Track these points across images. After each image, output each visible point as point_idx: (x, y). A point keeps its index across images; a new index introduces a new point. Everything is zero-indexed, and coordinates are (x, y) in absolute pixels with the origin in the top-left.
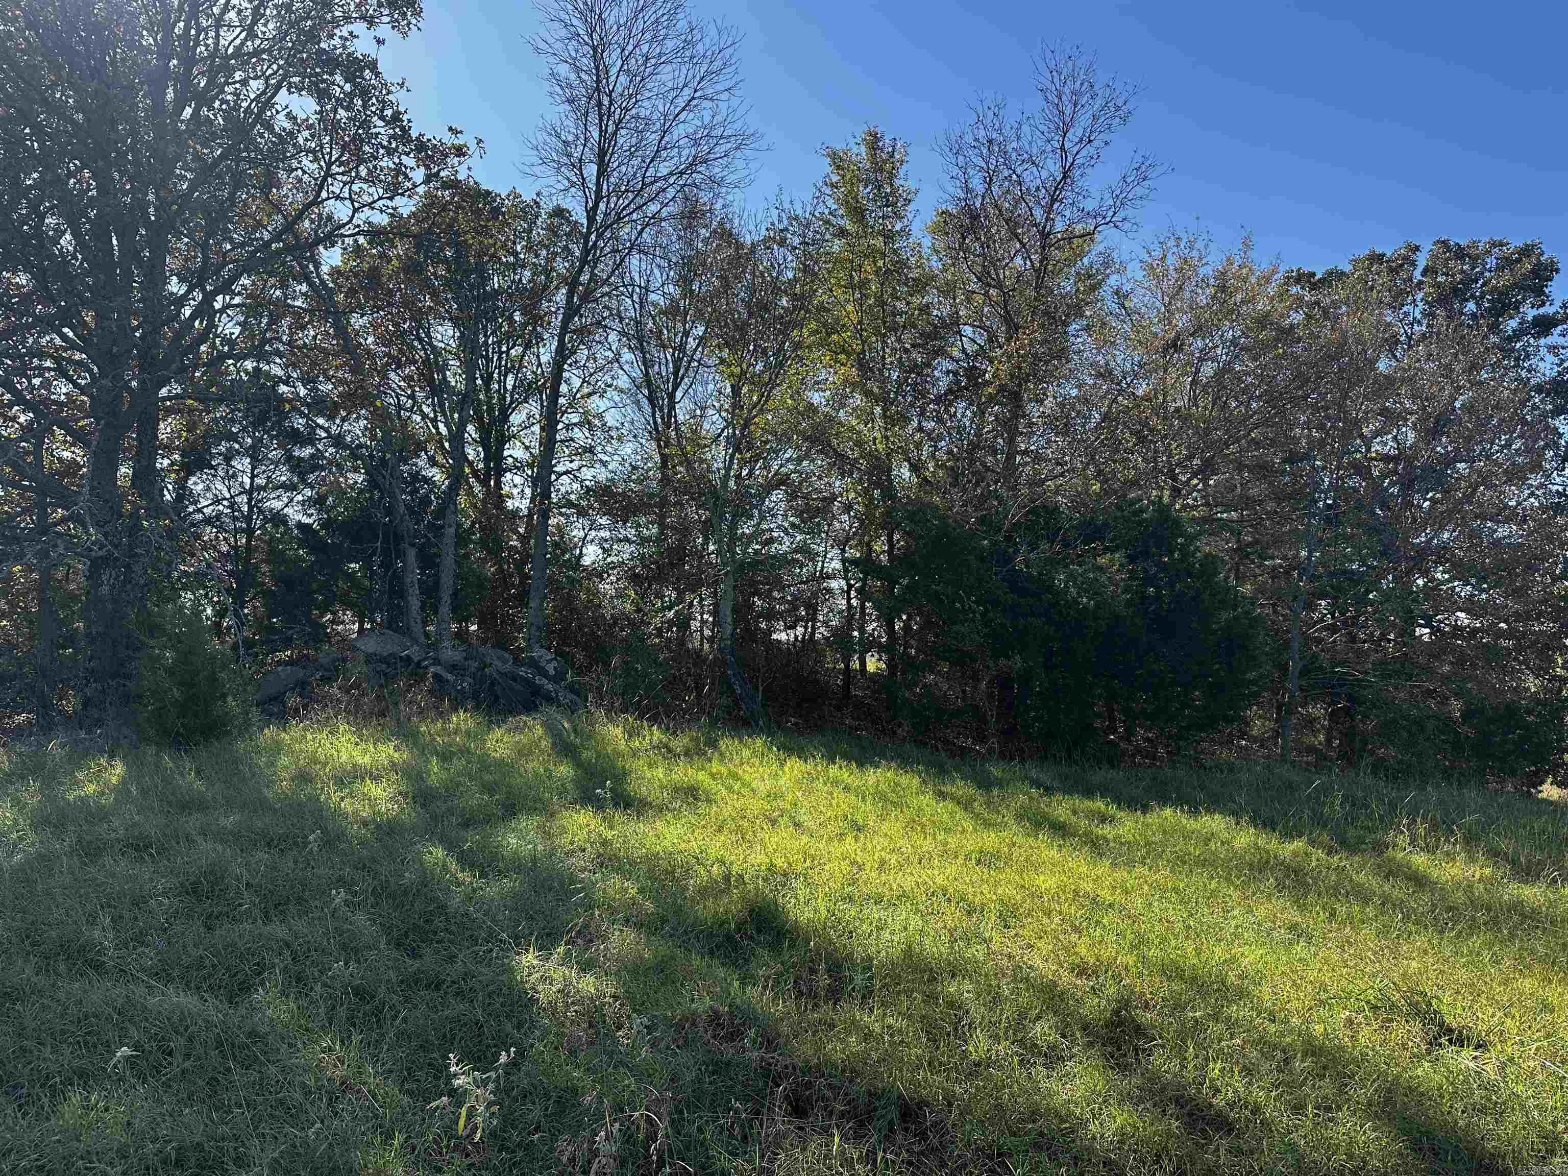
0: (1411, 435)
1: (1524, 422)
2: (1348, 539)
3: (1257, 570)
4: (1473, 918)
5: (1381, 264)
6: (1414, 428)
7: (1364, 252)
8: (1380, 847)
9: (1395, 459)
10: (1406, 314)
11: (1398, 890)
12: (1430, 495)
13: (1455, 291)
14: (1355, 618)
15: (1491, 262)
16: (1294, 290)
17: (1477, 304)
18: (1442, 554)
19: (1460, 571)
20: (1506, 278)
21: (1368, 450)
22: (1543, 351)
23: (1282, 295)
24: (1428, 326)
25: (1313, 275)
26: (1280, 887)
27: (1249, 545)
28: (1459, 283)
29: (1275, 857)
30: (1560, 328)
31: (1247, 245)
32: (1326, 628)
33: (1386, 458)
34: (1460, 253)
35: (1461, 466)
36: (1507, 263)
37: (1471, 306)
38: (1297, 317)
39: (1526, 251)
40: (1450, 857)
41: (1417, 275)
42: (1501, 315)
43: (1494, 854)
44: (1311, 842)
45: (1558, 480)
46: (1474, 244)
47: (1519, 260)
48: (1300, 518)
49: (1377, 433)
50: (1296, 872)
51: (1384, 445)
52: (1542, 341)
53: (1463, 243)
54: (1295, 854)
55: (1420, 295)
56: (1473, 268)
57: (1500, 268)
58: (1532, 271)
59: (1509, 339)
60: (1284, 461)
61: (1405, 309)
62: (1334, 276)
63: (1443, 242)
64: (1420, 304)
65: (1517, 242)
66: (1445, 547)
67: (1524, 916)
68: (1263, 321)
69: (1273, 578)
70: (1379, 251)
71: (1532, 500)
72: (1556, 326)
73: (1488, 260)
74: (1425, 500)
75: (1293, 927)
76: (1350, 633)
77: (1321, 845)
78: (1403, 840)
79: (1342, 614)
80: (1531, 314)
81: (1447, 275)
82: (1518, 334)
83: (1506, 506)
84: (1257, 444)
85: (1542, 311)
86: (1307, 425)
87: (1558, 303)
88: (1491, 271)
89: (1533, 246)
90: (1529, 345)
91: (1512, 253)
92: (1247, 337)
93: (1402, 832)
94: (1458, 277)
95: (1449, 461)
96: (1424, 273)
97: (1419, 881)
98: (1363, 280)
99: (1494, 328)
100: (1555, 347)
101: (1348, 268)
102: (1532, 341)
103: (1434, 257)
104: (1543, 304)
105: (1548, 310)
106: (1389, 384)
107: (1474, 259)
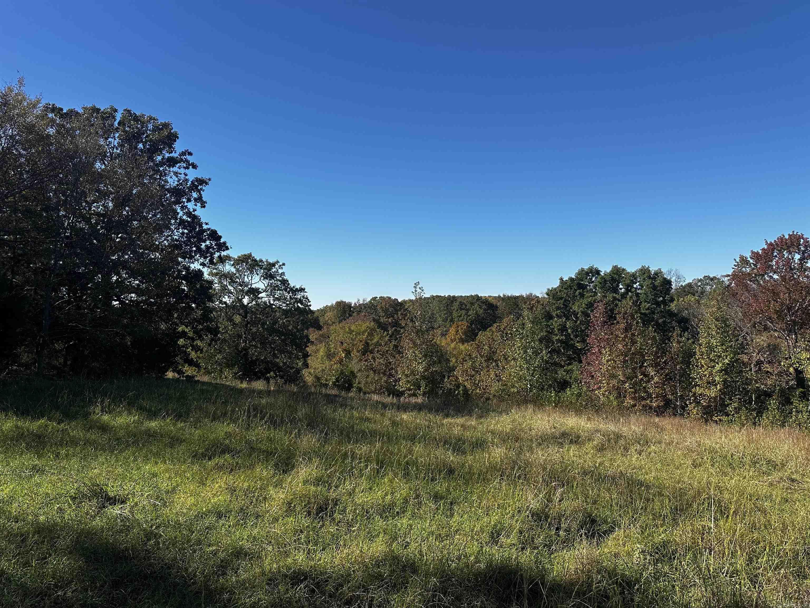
0: (111, 204)
1: (163, 206)
2: (77, 255)
3: (25, 270)
4: (127, 442)
5: (99, 113)
6: (112, 200)
7: (89, 105)
8: (86, 415)
9: (104, 215)
10: (110, 143)
11: (93, 435)
12: (120, 236)
13: (134, 136)
14: (81, 297)
15: (150, 126)
16: (50, 115)
17: (143, 145)
18: (124, 265)
19: (133, 274)
20: (156, 136)
21: (90, 209)
22: (172, 174)
23: (43, 117)
24: (121, 150)
25: (62, 109)
26: (28, 447)
27: (21, 255)
28: (135, 133)
29: (28, 430)
30: (178, 164)
31: (21, 82)
32: (65, 302)
33: (98, 214)
34: (136, 119)
35: (135, 223)
36: (156, 129)
37: (141, 146)
38: (51, 131)
39: (166, 126)
40: (120, 413)
41: (116, 124)
42: (154, 153)
43: (141, 409)
44: (50, 419)
45: (176, 233)
46: (143, 116)
47: (162, 129)
48: (51, 242)
49: (94, 202)
50: (40, 437)
51: (98, 207)
52: (171, 169)
53: (138, 114)
54: (40, 427)
55: (117, 135)
56: (142, 128)
57: (154, 130)
58: (167, 136)
59: (157, 165)
60: (42, 210)
61: (110, 139)
62: (72, 114)
63: (128, 111)
64: (117, 139)
65: (161, 120)
66: (126, 262)
67: (150, 436)
68: (30, 128)
69: (34, 274)
70: (97, 107)
71: (165, 242)
72: (177, 164)
73: (149, 126)
74: (117, 238)
75: (34, 467)
76: (78, 305)
77: (55, 420)
78: (98, 410)
79: (74, 294)
80: (167, 155)
81: (130, 127)
82: (162, 163)
83: (154, 244)
84: (26, 198)
85: (171, 155)
86: (55, 191)
87: (178, 153)
88: (150, 131)
89: (168, 124)
90: (166, 170)
91: (159, 125)
92: (21, 136)
93: (98, 406)
94: (136, 130)
95: (129, 219)
96: (119, 123)
97: (104, 428)
98: (88, 119)
99: (151, 158)
100: (177, 173)
101: (81, 111)
102: (167, 168)
103: (124, 117)
104: (172, 152)
105: (173, 155)
106: (100, 177)
107: (143, 123)
